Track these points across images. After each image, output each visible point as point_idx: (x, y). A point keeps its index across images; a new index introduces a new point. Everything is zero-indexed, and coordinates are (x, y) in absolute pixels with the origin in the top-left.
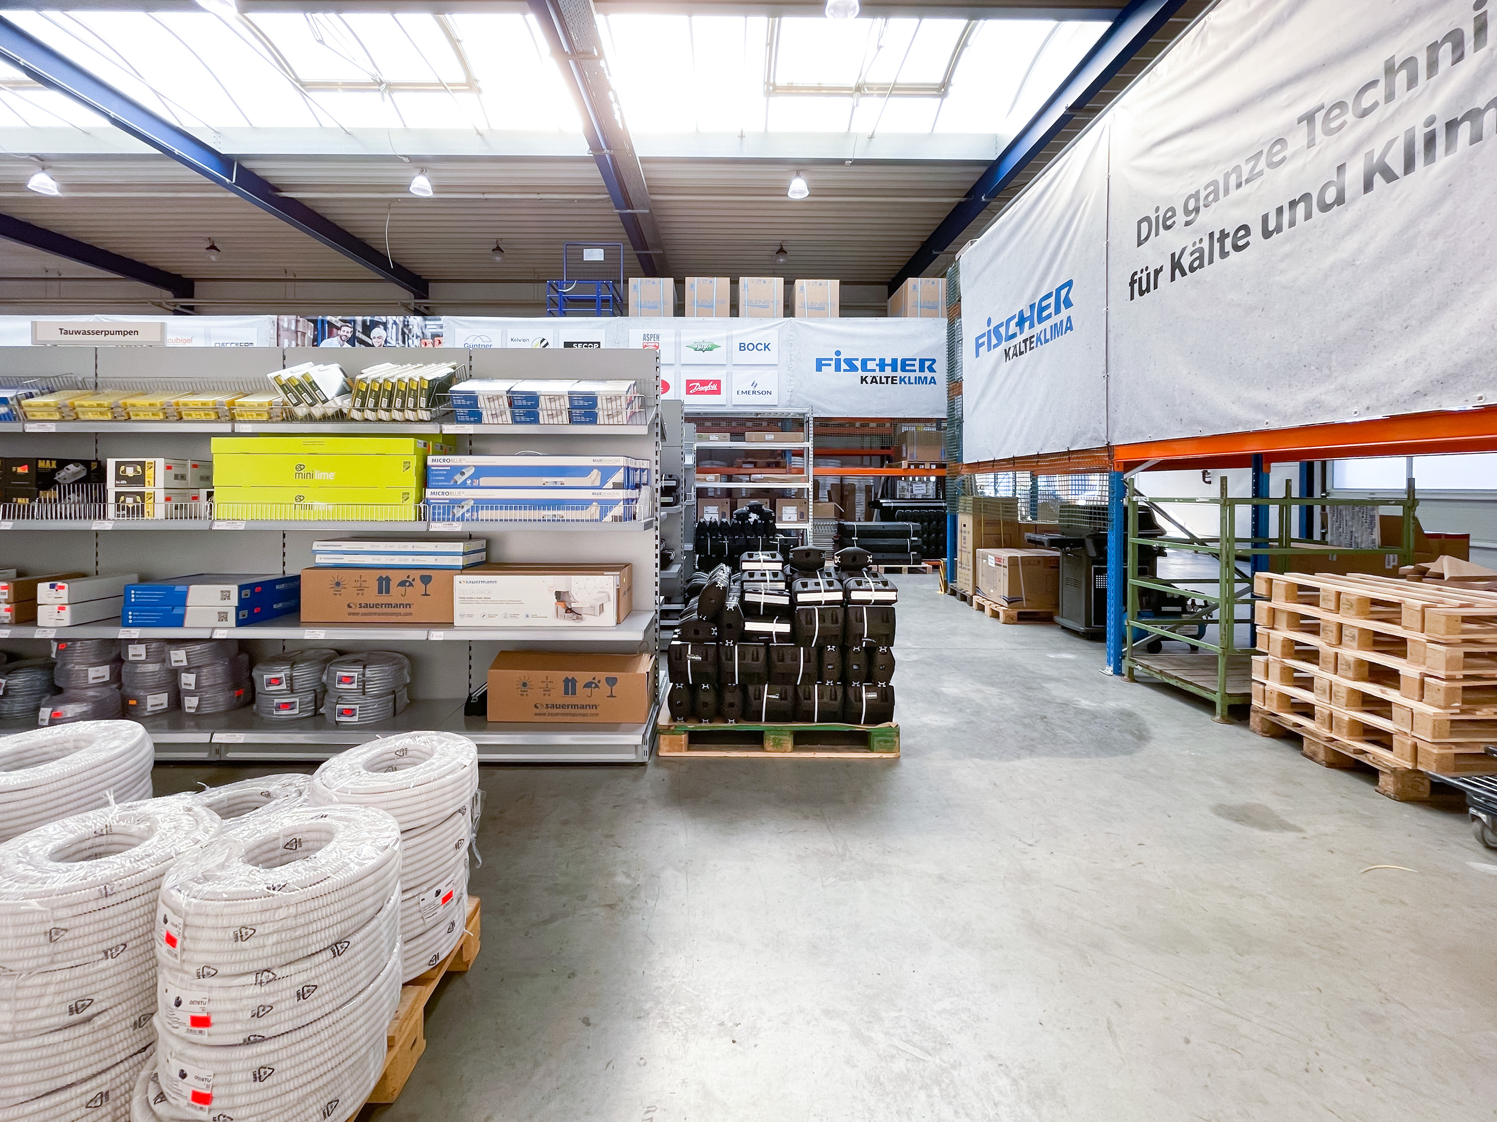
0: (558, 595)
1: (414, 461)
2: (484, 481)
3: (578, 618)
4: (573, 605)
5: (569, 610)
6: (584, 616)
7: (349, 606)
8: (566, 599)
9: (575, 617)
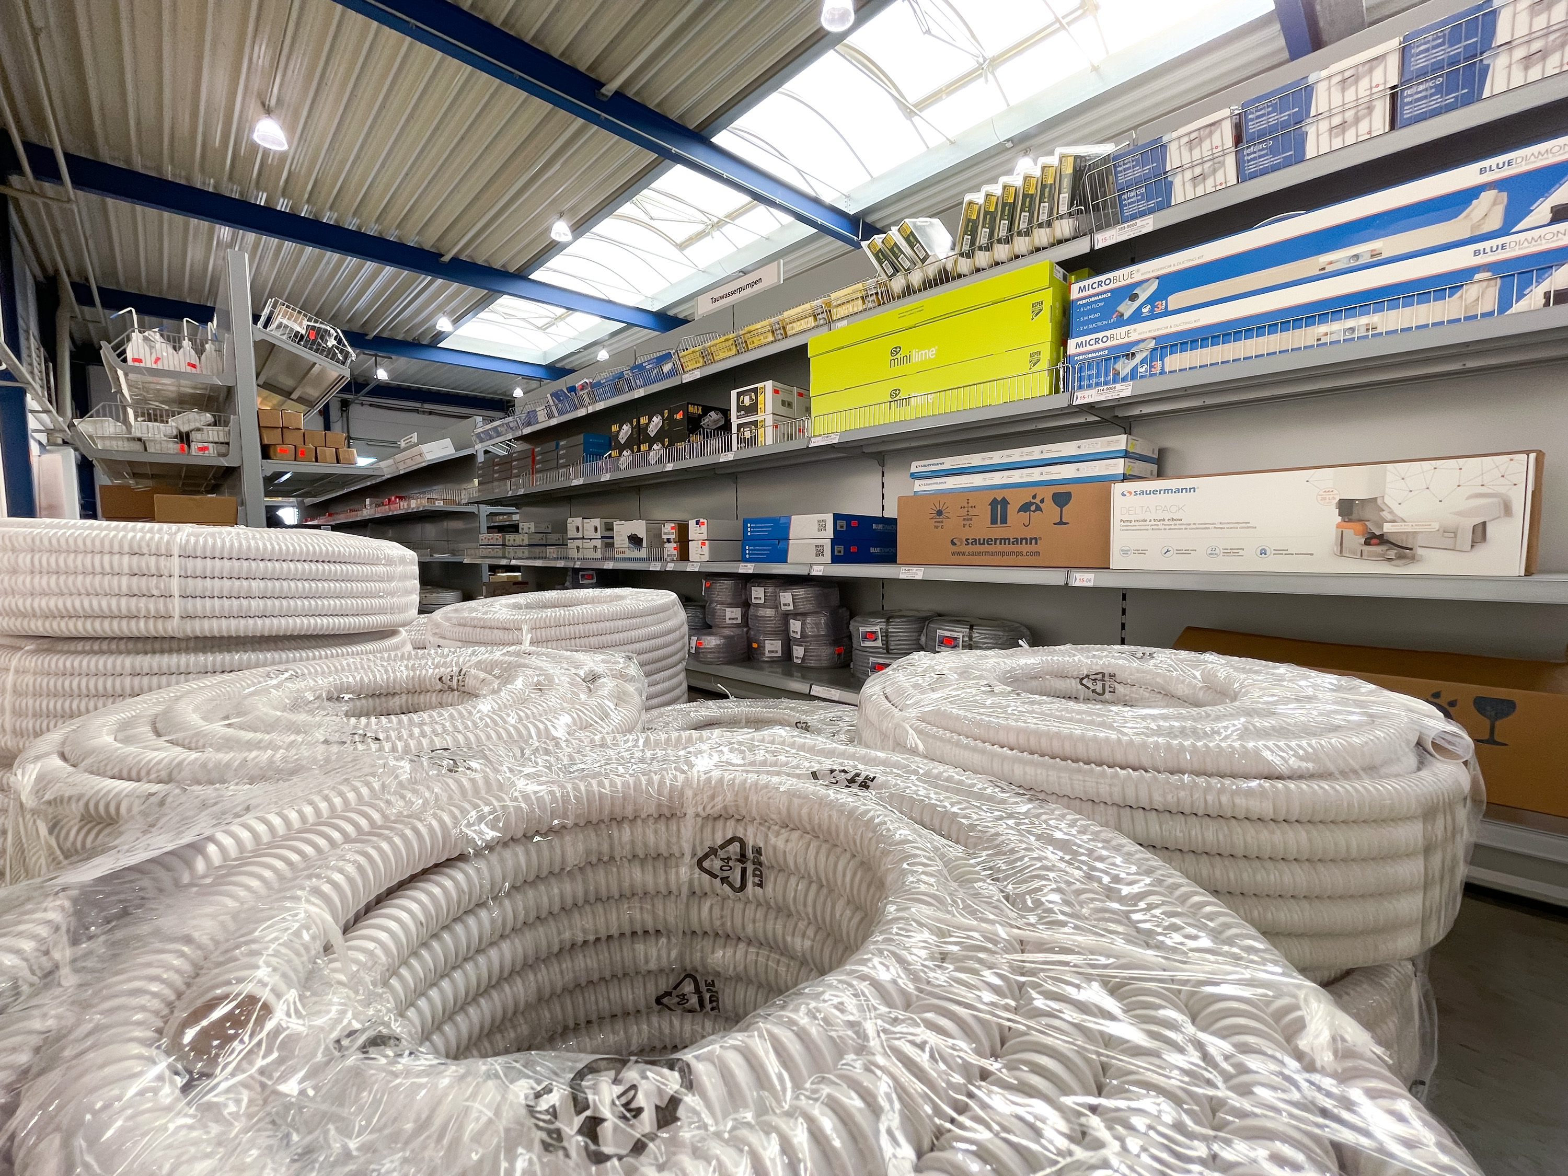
0: (1347, 508)
1: (1048, 298)
2: (1175, 300)
3: (1400, 557)
4: (1387, 528)
5: (1375, 539)
6: (1420, 551)
7: (953, 543)
8: (1368, 513)
9: (1392, 554)
